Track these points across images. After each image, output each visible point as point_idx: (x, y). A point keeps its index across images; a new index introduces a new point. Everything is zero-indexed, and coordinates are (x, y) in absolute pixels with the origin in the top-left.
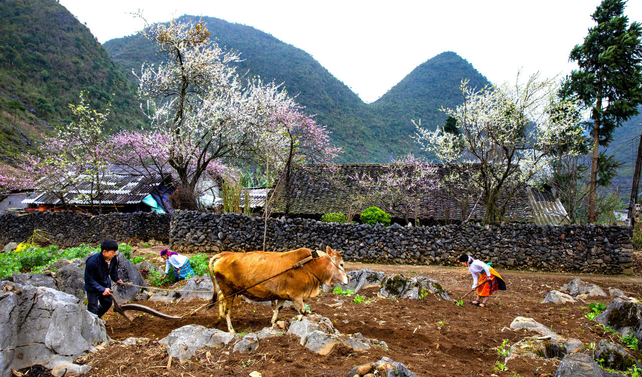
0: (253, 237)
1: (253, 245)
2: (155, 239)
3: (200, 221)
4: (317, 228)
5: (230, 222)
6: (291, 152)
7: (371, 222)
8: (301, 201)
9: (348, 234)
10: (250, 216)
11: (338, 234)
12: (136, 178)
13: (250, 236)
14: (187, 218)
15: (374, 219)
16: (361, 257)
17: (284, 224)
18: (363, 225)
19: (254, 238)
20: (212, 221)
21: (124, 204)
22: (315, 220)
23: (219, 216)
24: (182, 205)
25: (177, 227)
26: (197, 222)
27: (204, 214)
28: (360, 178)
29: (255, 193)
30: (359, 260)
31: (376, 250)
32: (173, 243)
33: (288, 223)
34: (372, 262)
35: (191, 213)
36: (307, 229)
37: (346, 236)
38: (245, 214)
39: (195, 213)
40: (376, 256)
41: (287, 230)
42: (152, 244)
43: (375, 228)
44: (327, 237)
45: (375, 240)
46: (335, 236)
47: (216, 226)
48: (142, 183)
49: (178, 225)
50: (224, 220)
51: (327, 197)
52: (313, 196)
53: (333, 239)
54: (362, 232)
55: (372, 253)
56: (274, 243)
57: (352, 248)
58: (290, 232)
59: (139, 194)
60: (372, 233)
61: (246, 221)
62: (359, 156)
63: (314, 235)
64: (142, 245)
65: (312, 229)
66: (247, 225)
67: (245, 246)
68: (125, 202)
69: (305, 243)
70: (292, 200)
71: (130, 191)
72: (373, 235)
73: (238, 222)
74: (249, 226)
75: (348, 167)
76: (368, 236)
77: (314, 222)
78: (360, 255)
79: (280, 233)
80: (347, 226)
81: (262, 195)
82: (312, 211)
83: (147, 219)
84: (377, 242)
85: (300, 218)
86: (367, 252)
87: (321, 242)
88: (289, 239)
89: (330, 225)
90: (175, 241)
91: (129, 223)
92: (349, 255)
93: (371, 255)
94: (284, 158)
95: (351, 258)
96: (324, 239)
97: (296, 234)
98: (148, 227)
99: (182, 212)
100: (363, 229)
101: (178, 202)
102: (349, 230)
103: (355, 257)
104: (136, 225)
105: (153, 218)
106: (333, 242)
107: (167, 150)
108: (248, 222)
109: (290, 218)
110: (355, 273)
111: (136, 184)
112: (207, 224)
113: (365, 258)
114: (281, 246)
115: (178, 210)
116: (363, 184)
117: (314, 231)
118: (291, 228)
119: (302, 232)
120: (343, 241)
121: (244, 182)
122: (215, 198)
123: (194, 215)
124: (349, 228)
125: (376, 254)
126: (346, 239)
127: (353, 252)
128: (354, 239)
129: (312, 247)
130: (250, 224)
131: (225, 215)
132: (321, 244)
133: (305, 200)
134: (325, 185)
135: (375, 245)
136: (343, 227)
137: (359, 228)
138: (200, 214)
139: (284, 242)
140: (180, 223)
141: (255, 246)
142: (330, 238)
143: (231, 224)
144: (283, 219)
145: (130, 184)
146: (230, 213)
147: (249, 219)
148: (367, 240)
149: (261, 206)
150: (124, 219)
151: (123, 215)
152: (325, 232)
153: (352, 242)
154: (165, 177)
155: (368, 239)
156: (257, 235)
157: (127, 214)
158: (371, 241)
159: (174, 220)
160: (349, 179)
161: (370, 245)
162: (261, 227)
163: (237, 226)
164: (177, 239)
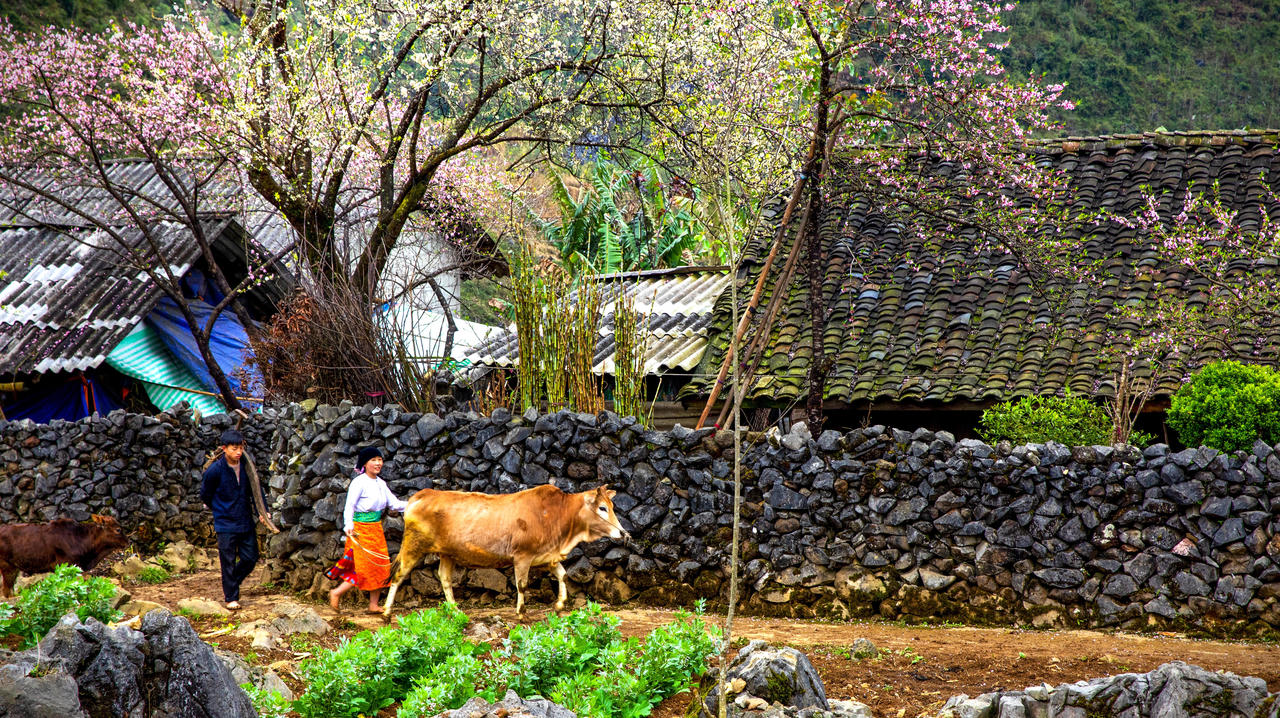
0: (659, 520)
1: (664, 558)
2: (189, 538)
3: (411, 452)
4: (963, 474)
5: (552, 451)
6: (822, 114)
7: (1224, 438)
8: (881, 334)
9: (1114, 499)
10: (643, 425)
11: (1063, 500)
12: (62, 240)
13: (648, 518)
14: (352, 441)
15: (1233, 423)
16: (1184, 610)
17: (806, 457)
18: (1188, 456)
19: (666, 527)
20: (471, 452)
21: (21, 376)
22: (950, 436)
23: (503, 429)
24: (326, 379)
25: (305, 486)
26: (399, 457)
27: (430, 421)
28: (1170, 225)
29: (651, 299)
30: (1171, 625)
31: (1257, 572)
32: (285, 556)
33: (823, 454)
34: (1238, 635)
35: (368, 418)
36: (914, 479)
37: (1105, 509)
38: (623, 415)
39: (387, 415)
40: (1258, 604)
41: (818, 484)
42: (180, 563)
43: (1250, 468)
44: (1012, 515)
45: (1250, 528)
46: (1052, 507)
47: (487, 474)
48: (98, 268)
49: (311, 475)
50: (522, 444)
51: (1009, 311)
52: (938, 310)
53: (1042, 521)
54: (1183, 490)
55: (1236, 584)
56: (763, 549)
57: (1136, 567)
58: (833, 492)
59: (86, 319)
60: (1235, 489)
61: (626, 449)
62: (1197, 26)
63: (950, 507)
64: (135, 569)
65: (936, 477)
66: (632, 464)
67: (624, 562)
68: (30, 361)
69: (904, 542)
70: (833, 332)
71: (43, 310)
72: (1237, 503)
73: (590, 451)
74: (643, 471)
75: (1112, 152)
76: (1215, 505)
77: (947, 445)
78: (1176, 597)
79: (787, 498)
80: (1106, 462)
81: (688, 310)
82: (933, 387)
83: (151, 445)
84: (1259, 536)
85: (879, 428)
86: (1214, 585)
87: (981, 537)
88: (831, 527)
89: (1025, 459)
90: (297, 546)
91: (65, 467)
92: (1124, 600)
93: (1231, 598)
94: (792, 140)
95: (1135, 614)
96: (996, 525)
97: (864, 501)
98: (157, 484)
99: (325, 415)
100: (1188, 473)
101: (306, 368)
102: (1121, 481)
103: (1152, 606)
104: (98, 475)
105: (179, 440)
106: (1040, 539)
107: (242, 123)
108: (638, 450)
109: (827, 426)
110: (1131, 682)
111: (68, 273)
112: (449, 467)
113: (1201, 612)
114: (795, 559)
115: (307, 405)
116: (1184, 247)
117: (945, 485)
118: (837, 473)
119: (890, 491)
120: (1090, 532)
121: (582, 236)
122: (453, 328)
123: (383, 426)
124: (1117, 470)
125: (1258, 593)
126: (1105, 521)
127: (1144, 585)
128: (1147, 524)
129: (941, 563)
130: (645, 459)
131: (526, 423)
132: (984, 548)
133: (897, 329)
134: (997, 258)
135: (1249, 551)
136: (1089, 465)
137: (1168, 469)
138: (414, 421)
139: (806, 540)
140: (321, 466)
141: (674, 563)
142: (1025, 518)
143: (558, 464)
144: (797, 434)
145: (41, 276)
146: (551, 413)
147: (638, 438)
148: (1208, 527)
149: (687, 365)
150: (41, 451)
151: (34, 433)
152: (1004, 489)
153: (1136, 537)
154: (212, 234)
155: (1216, 519)
156: (678, 509)
157: (54, 423)
158: (1232, 530)
159: (287, 449)
160: (1112, 233)
161: (1223, 548)
162: (694, 474)
163: (585, 470)
164: (313, 537)
